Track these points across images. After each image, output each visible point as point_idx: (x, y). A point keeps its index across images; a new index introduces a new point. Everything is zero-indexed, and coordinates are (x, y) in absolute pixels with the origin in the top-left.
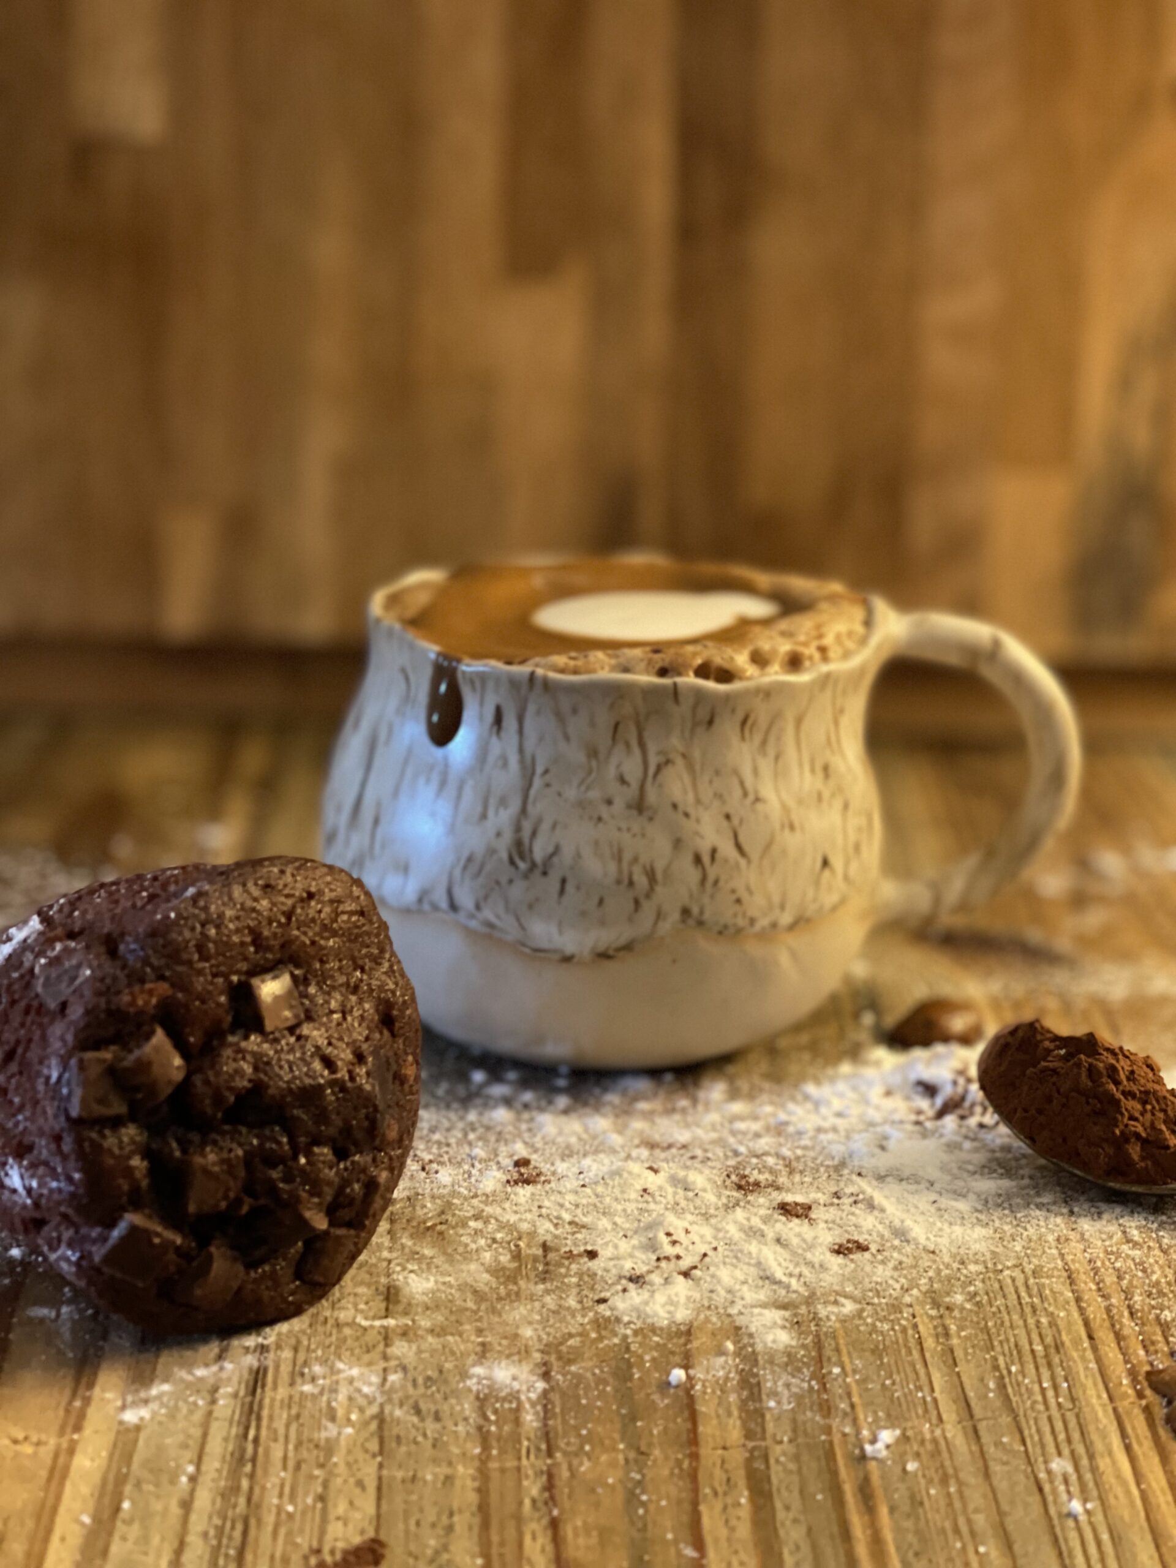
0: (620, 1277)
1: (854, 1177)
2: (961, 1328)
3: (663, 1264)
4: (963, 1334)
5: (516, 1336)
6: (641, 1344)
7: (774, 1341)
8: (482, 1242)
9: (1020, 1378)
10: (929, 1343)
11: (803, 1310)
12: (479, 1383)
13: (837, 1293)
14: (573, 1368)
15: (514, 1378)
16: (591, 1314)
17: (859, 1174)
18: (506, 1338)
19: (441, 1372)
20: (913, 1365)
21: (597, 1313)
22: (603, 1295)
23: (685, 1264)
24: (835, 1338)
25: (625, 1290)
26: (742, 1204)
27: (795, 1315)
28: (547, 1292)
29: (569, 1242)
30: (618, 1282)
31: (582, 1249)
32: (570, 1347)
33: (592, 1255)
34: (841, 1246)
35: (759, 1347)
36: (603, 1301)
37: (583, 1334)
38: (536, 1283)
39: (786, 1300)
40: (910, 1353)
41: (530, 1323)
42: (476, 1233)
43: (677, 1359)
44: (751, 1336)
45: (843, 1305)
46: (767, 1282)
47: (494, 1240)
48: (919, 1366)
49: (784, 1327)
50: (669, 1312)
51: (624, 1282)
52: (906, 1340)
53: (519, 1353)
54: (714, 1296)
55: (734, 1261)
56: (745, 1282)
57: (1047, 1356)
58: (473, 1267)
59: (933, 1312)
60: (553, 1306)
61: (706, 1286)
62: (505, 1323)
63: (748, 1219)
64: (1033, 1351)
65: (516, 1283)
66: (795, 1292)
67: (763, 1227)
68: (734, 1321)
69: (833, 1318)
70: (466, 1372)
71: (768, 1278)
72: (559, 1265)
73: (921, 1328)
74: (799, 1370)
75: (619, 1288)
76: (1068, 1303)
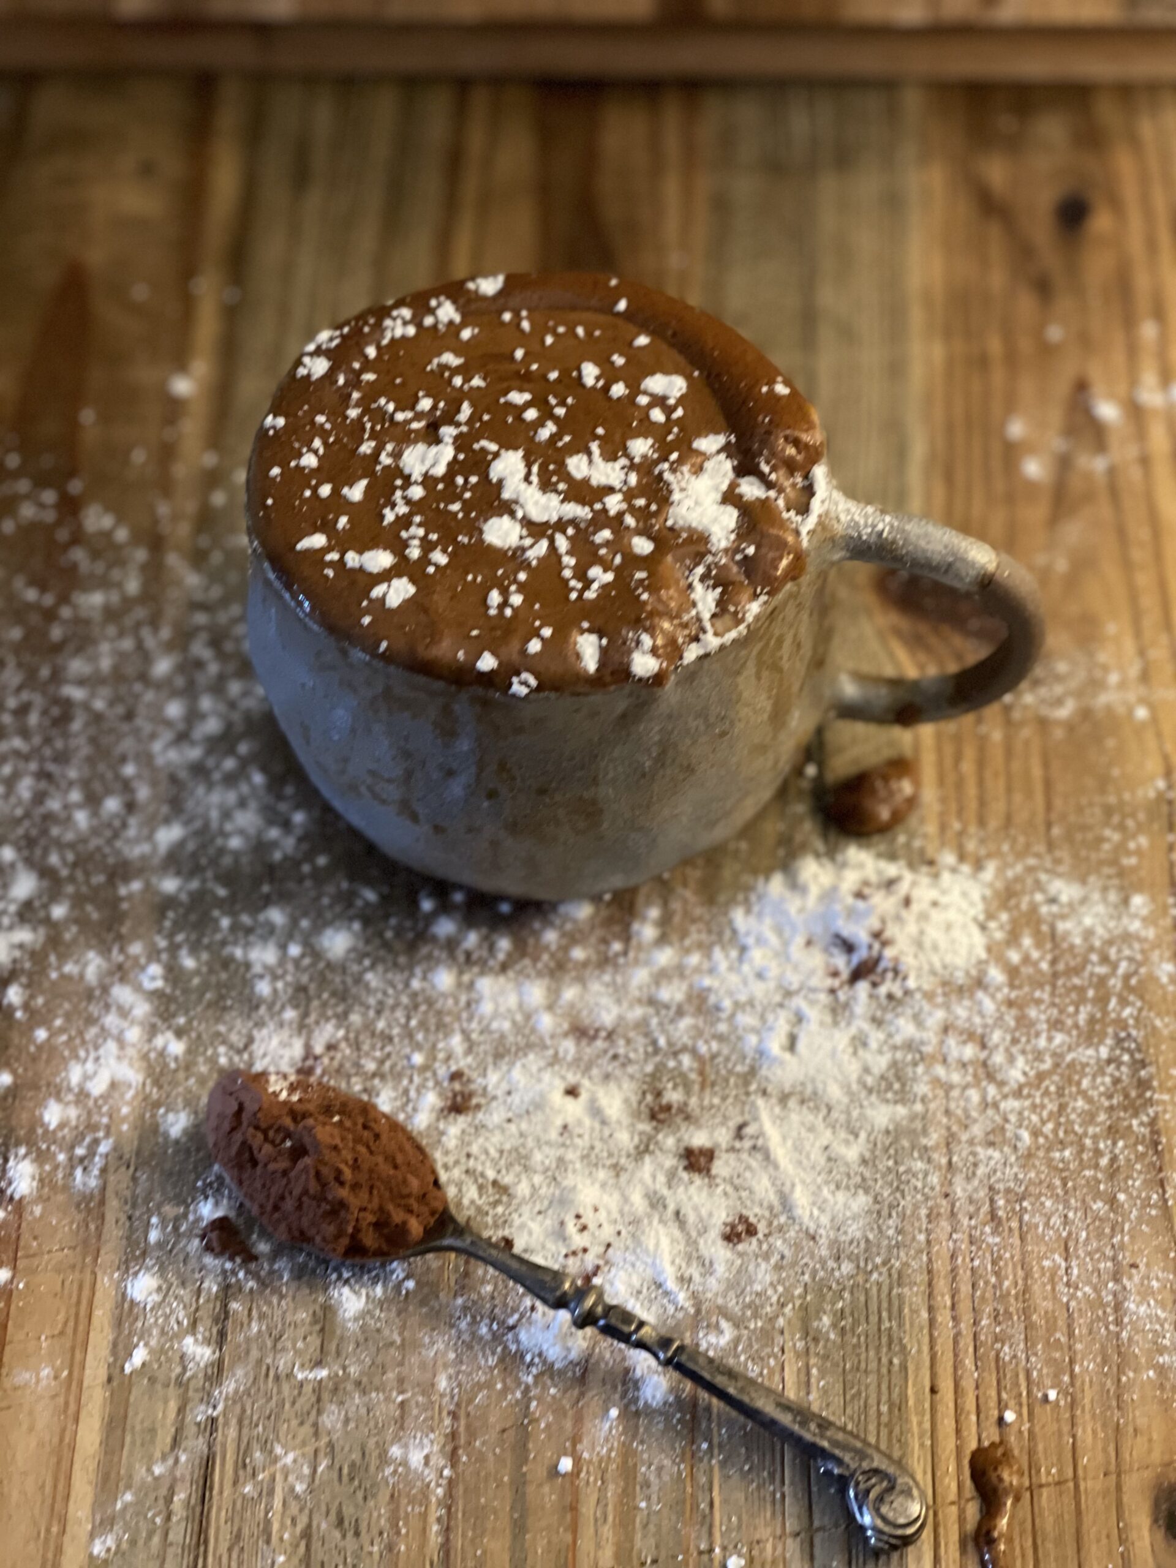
1: (760, 1102)
5: (433, 1388)
6: (540, 1401)
7: (654, 1395)
12: (395, 1471)
13: (720, 1310)
14: (478, 1444)
15: (426, 1462)
16: (499, 1350)
17: (764, 1093)
19: (364, 1454)
21: (505, 1347)
23: (589, 1263)
26: (651, 1147)
28: (464, 1310)
29: (489, 1220)
31: (500, 1233)
32: (478, 1406)
34: (732, 1226)
35: (642, 1403)
37: (489, 1385)
38: (456, 1295)
39: (674, 1323)
41: (445, 1366)
43: (569, 1427)
44: (636, 1384)
45: (722, 1332)
46: (660, 1291)
53: (432, 1418)
55: (633, 1257)
56: (640, 1293)
59: (801, 1346)
62: (422, 1365)
63: (654, 1177)
65: (437, 1296)
66: (682, 1309)
67: (665, 1192)
69: (712, 1352)
70: (386, 1452)
73: (787, 1372)
74: (672, 1444)
76: (921, 1329)
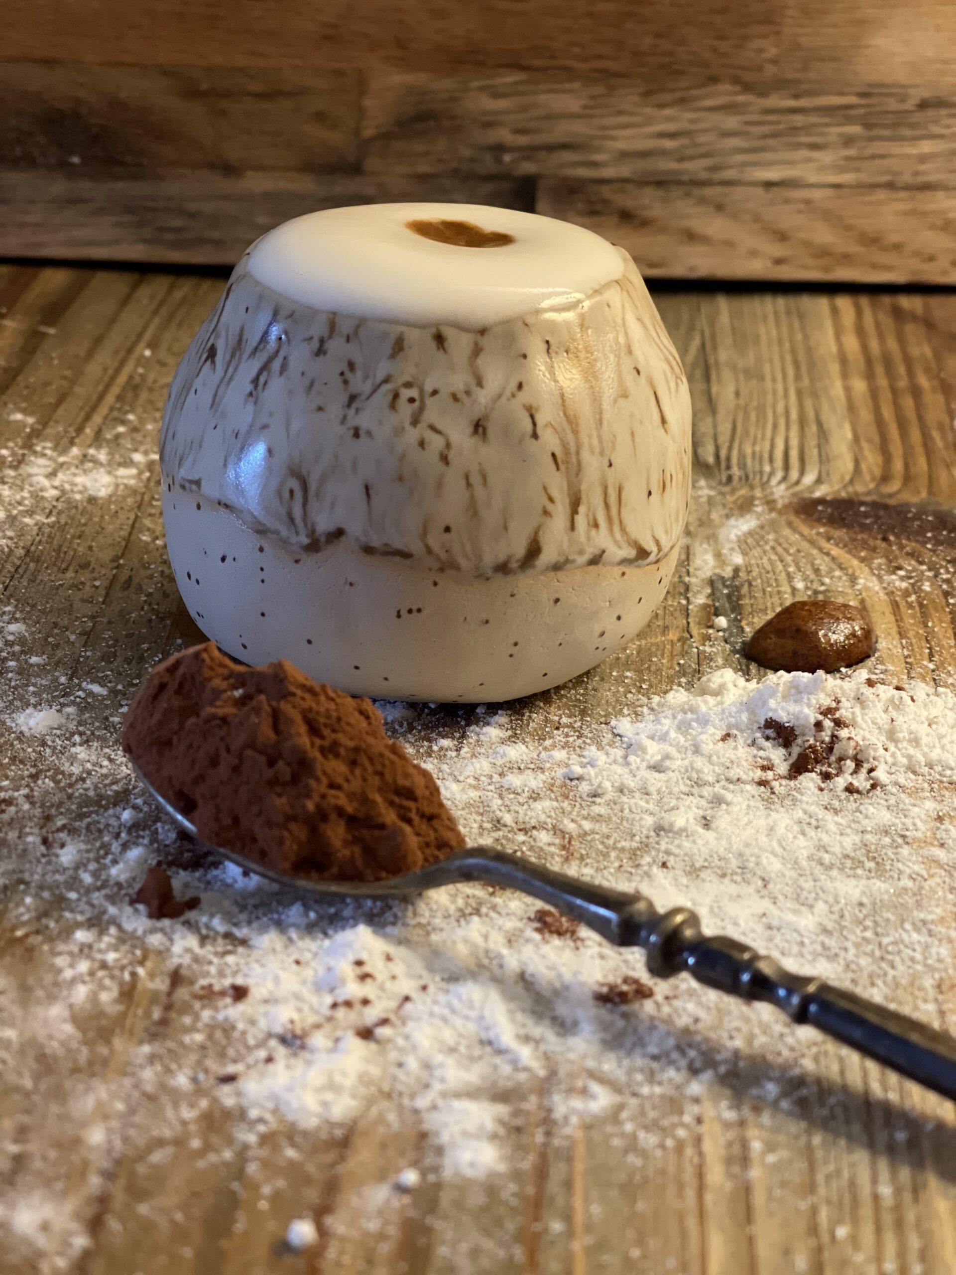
0: (270, 1035)
1: (655, 870)
2: (770, 1147)
3: (341, 1013)
4: (771, 1158)
5: (77, 1142)
6: (265, 1164)
7: (472, 1165)
8: (83, 966)
9: (849, 1251)
10: (716, 1175)
11: (531, 1103)
13: (592, 1075)
14: (143, 1209)
15: (45, 1227)
16: (204, 1103)
17: (664, 865)
18: (58, 1145)
20: (681, 1218)
21: (215, 1100)
22: (231, 1069)
23: (371, 1015)
24: (570, 1159)
25: (269, 1060)
26: (484, 910)
27: (516, 1113)
28: (152, 1059)
29: (213, 970)
30: (261, 1044)
31: (227, 982)
32: (153, 1166)
33: (240, 993)
34: (612, 988)
35: (447, 1173)
36: (230, 1079)
37: (179, 1142)
38: (141, 1042)
39: (510, 1084)
40: (680, 1195)
41: (106, 1117)
42: (81, 951)
43: (312, 1195)
44: (440, 1151)
45: (593, 1097)
46: (488, 1049)
47: (104, 965)
48: (691, 1222)
49: (494, 1137)
50: (325, 1104)
51: (273, 1043)
52: (680, 1170)
53: (68, 1177)
54: (401, 1075)
55: (446, 1011)
56: (452, 1050)
57: (898, 1208)
58: (56, 1011)
59: (730, 1115)
60: (149, 1088)
61: (393, 1055)
62: (64, 1117)
63: (486, 937)
64: (876, 1197)
65: (108, 1042)
66: (526, 1069)
67: (505, 951)
68: (420, 1122)
69: (574, 1120)
71: (490, 1043)
72: (186, 1009)
73: (708, 1146)
74: (499, 1222)
75: (262, 1054)
